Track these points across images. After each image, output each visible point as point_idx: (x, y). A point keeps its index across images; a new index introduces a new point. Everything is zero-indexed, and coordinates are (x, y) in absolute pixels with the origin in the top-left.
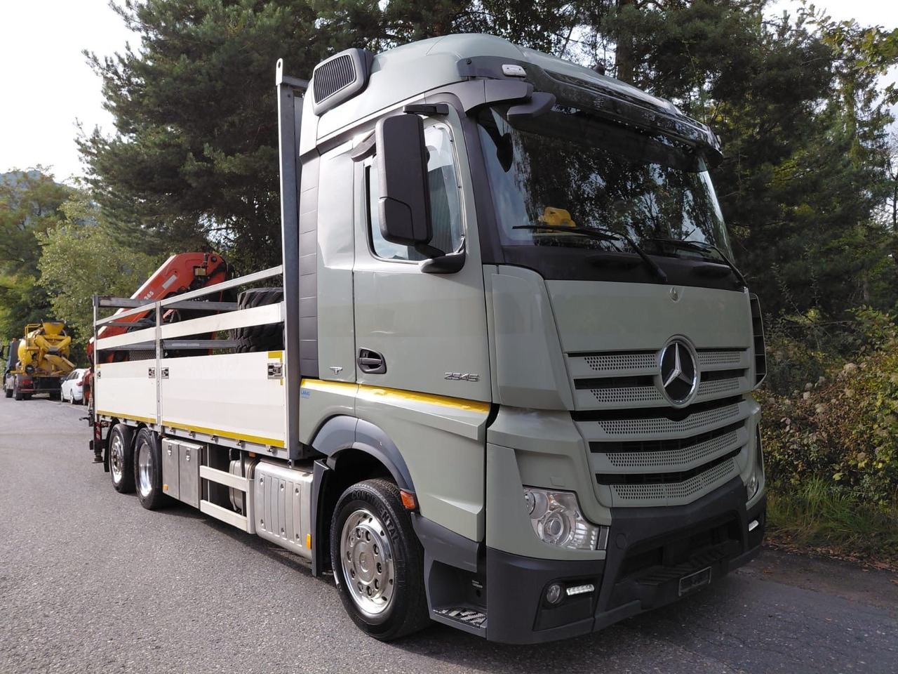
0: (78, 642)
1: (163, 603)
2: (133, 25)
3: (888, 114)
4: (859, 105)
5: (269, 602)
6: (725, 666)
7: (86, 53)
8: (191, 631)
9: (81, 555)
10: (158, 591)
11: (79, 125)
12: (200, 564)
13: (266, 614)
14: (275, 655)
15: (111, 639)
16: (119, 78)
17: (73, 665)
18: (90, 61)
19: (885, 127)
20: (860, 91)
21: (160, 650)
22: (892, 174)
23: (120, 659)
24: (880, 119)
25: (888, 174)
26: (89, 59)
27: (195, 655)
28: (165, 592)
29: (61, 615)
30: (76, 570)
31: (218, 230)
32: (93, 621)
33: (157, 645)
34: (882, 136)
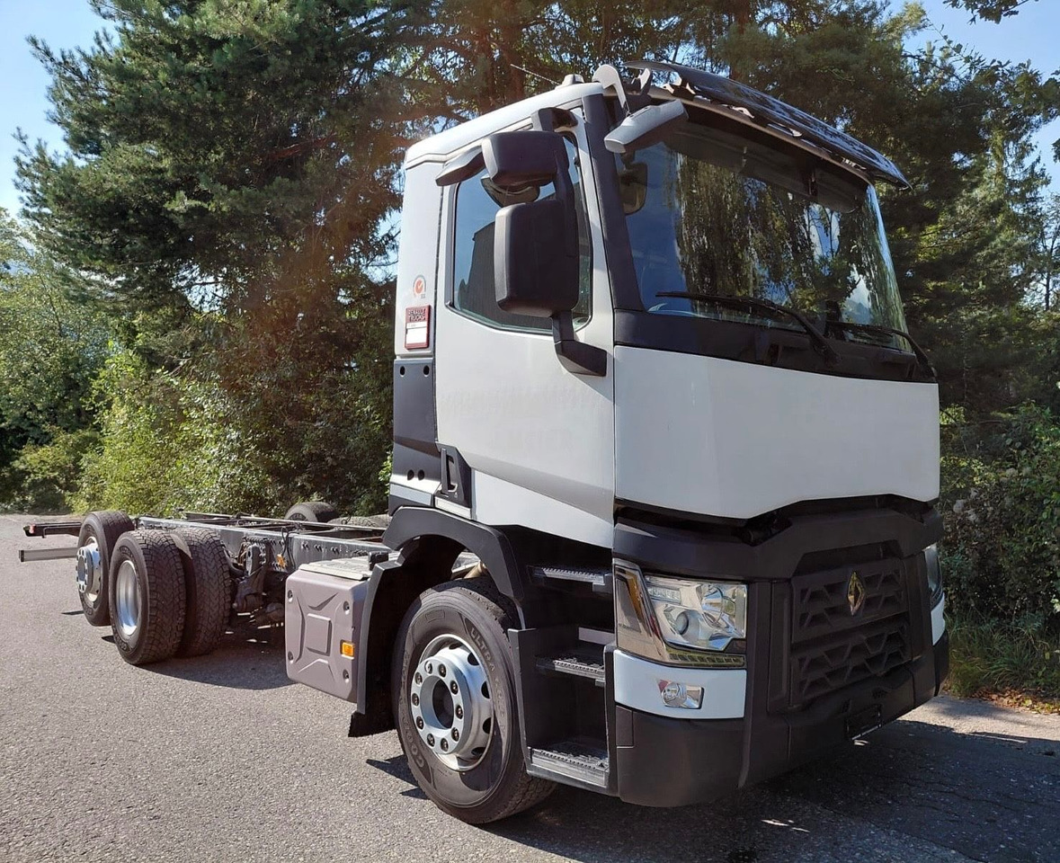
0: (46, 814)
1: (156, 763)
2: (104, 10)
3: (1043, 175)
4: (1010, 161)
5: (298, 760)
6: (873, 826)
7: (34, 42)
8: (198, 797)
9: (35, 705)
10: (147, 748)
11: (21, 138)
12: (199, 713)
13: (295, 774)
14: (314, 824)
15: (92, 809)
16: (82, 79)
17: (42, 842)
18: (40, 54)
19: (1039, 189)
20: (1011, 143)
21: (160, 820)
22: (1045, 247)
23: (107, 834)
24: (1035, 179)
25: (1040, 245)
26: (38, 51)
27: (209, 825)
28: (157, 750)
29: (17, 781)
30: (30, 724)
31: (204, 284)
32: (62, 787)
33: (155, 814)
34: (1034, 200)
